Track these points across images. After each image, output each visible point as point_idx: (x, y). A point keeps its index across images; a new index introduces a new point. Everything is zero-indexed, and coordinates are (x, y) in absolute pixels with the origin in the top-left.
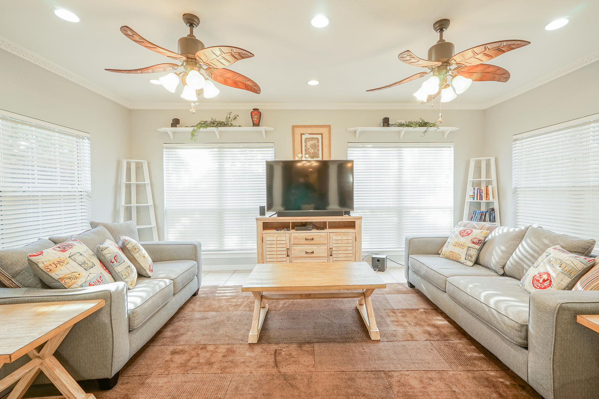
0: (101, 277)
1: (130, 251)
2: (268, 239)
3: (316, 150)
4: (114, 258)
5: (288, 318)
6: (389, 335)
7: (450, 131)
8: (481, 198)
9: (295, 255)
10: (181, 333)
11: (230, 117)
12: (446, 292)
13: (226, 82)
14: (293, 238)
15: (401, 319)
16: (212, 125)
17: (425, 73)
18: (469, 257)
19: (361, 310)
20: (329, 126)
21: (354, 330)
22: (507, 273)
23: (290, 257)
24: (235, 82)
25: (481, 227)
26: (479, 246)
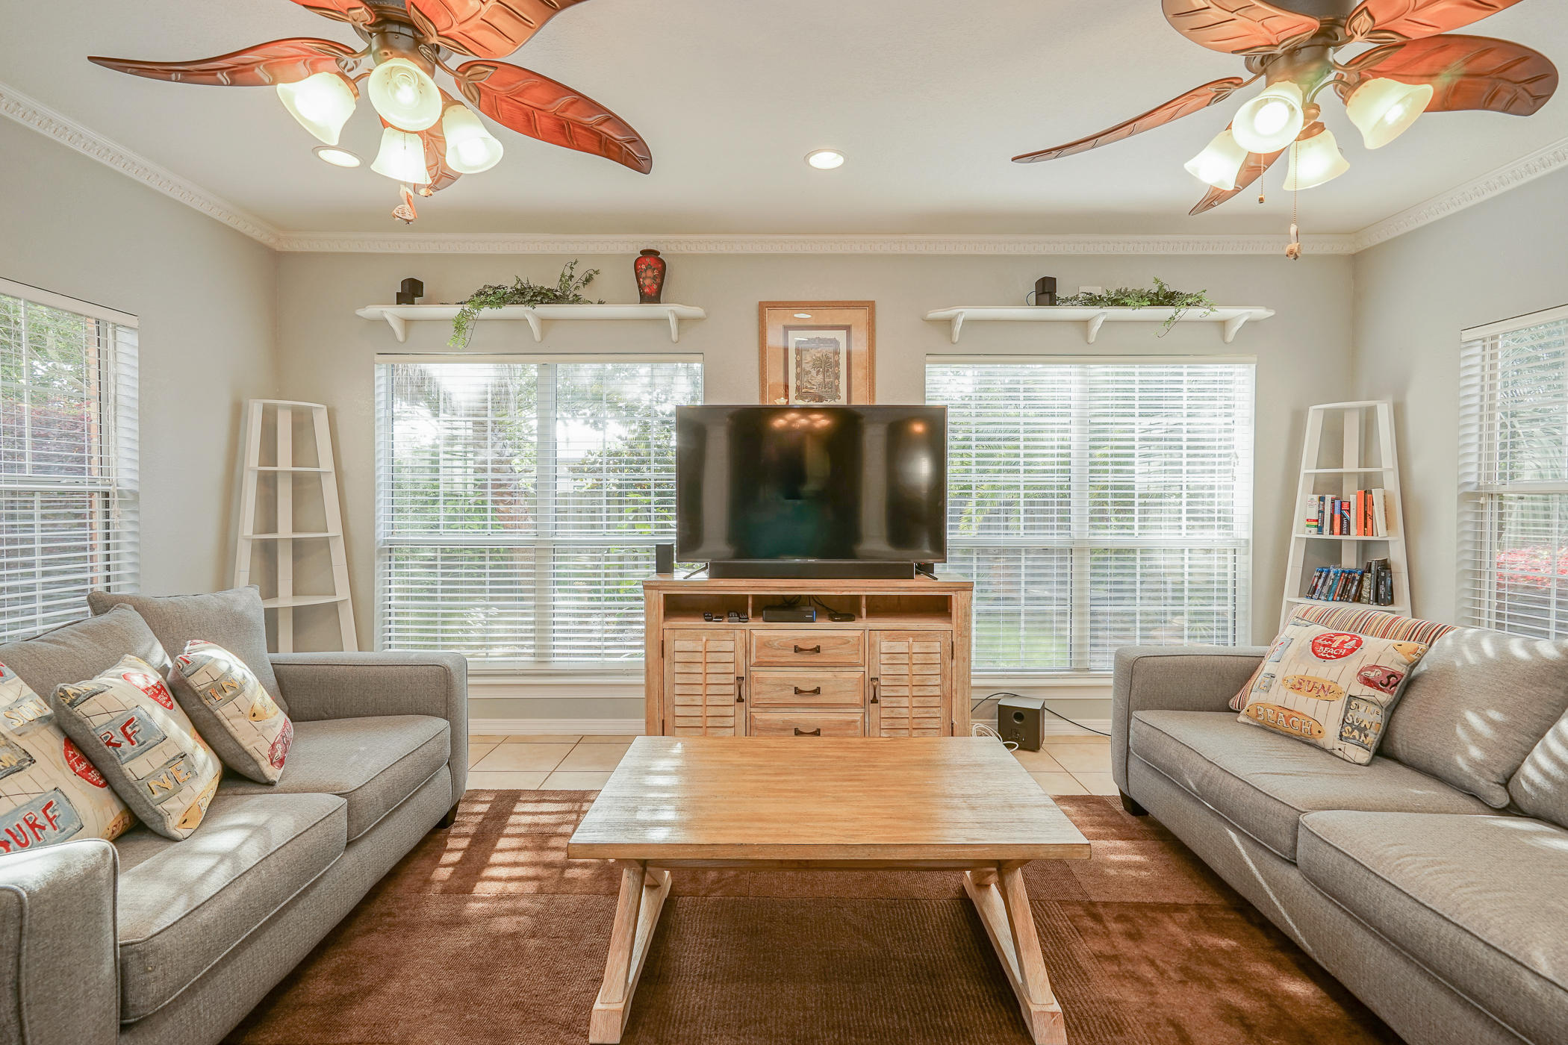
0: (50, 804)
1: (203, 699)
2: (679, 645)
3: (829, 376)
4: (123, 729)
5: (734, 930)
6: (1097, 1023)
7: (1245, 319)
8: (1345, 528)
9: (761, 696)
10: (365, 984)
11: (573, 276)
12: (1296, 865)
13: (533, 123)
14: (757, 646)
15: (1124, 945)
16: (516, 298)
17: (1235, 82)
18: (1356, 733)
19: (985, 909)
20: (870, 306)
21: (965, 991)
22: (1525, 804)
23: (748, 704)
24: (564, 126)
25: (1383, 627)
26: (1390, 696)
